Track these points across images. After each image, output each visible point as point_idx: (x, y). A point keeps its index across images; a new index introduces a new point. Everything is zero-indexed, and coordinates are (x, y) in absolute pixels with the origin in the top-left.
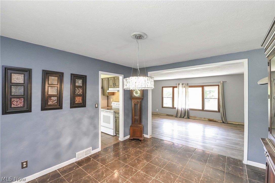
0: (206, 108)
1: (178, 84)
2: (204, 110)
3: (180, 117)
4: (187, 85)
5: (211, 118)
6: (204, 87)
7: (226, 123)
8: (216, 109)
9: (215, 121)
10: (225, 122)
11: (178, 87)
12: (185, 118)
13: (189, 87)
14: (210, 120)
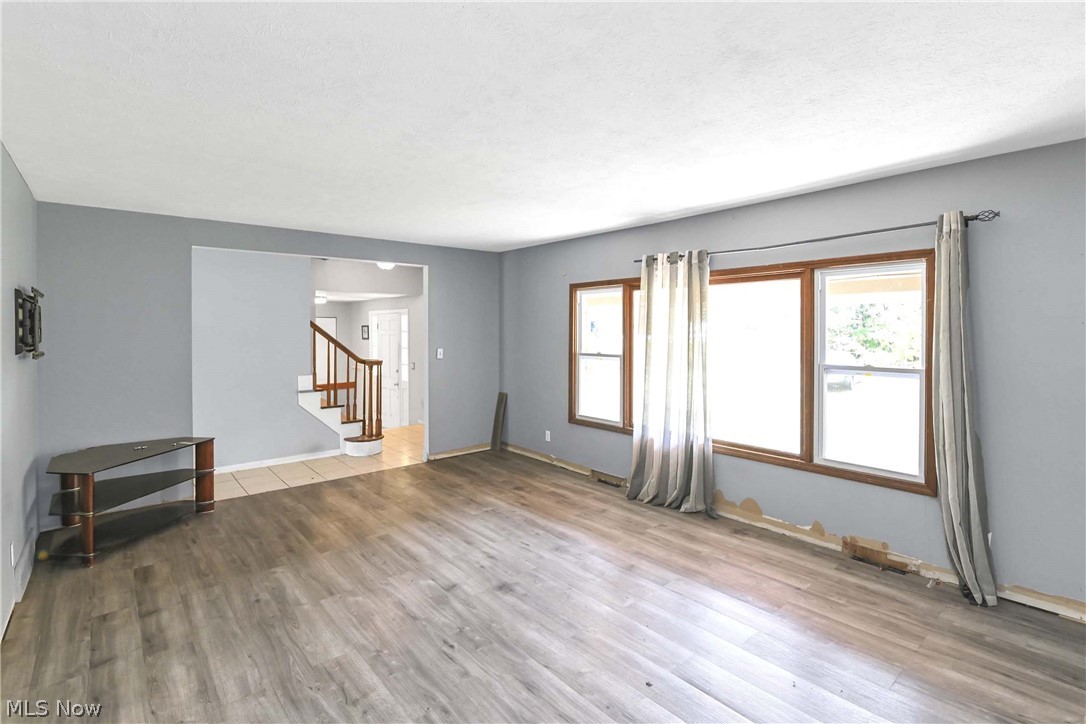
0: (834, 449)
1: (644, 264)
2: (817, 460)
3: (657, 502)
4: (701, 261)
5: (868, 539)
6: (818, 274)
7: (991, 600)
8: (908, 463)
9: (899, 569)
10: (977, 597)
11: (644, 283)
12: (682, 509)
13: (711, 282)
14: (861, 557)
